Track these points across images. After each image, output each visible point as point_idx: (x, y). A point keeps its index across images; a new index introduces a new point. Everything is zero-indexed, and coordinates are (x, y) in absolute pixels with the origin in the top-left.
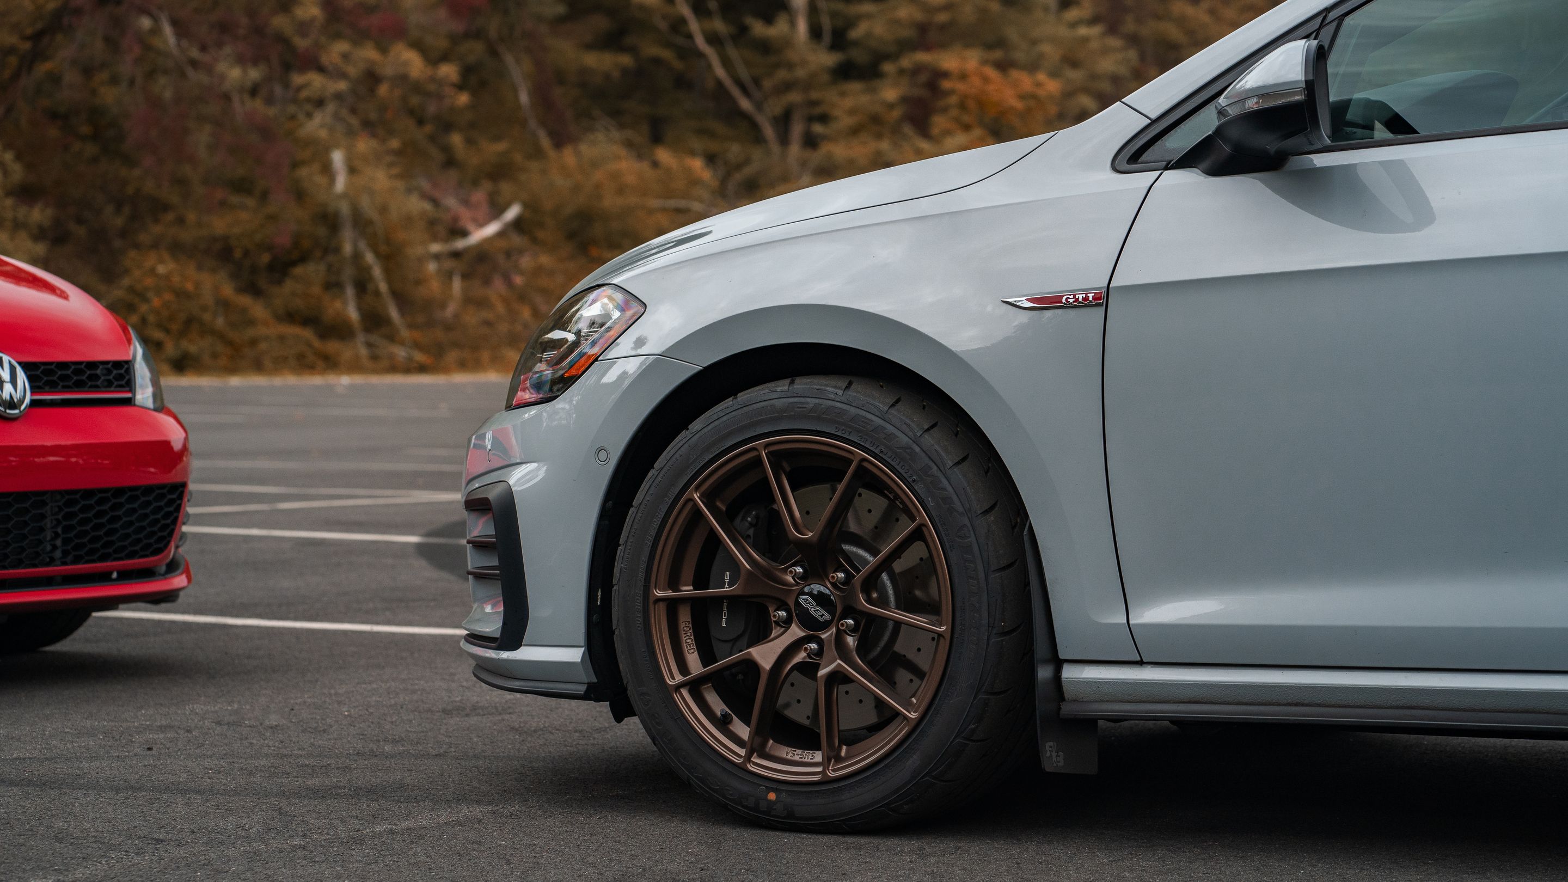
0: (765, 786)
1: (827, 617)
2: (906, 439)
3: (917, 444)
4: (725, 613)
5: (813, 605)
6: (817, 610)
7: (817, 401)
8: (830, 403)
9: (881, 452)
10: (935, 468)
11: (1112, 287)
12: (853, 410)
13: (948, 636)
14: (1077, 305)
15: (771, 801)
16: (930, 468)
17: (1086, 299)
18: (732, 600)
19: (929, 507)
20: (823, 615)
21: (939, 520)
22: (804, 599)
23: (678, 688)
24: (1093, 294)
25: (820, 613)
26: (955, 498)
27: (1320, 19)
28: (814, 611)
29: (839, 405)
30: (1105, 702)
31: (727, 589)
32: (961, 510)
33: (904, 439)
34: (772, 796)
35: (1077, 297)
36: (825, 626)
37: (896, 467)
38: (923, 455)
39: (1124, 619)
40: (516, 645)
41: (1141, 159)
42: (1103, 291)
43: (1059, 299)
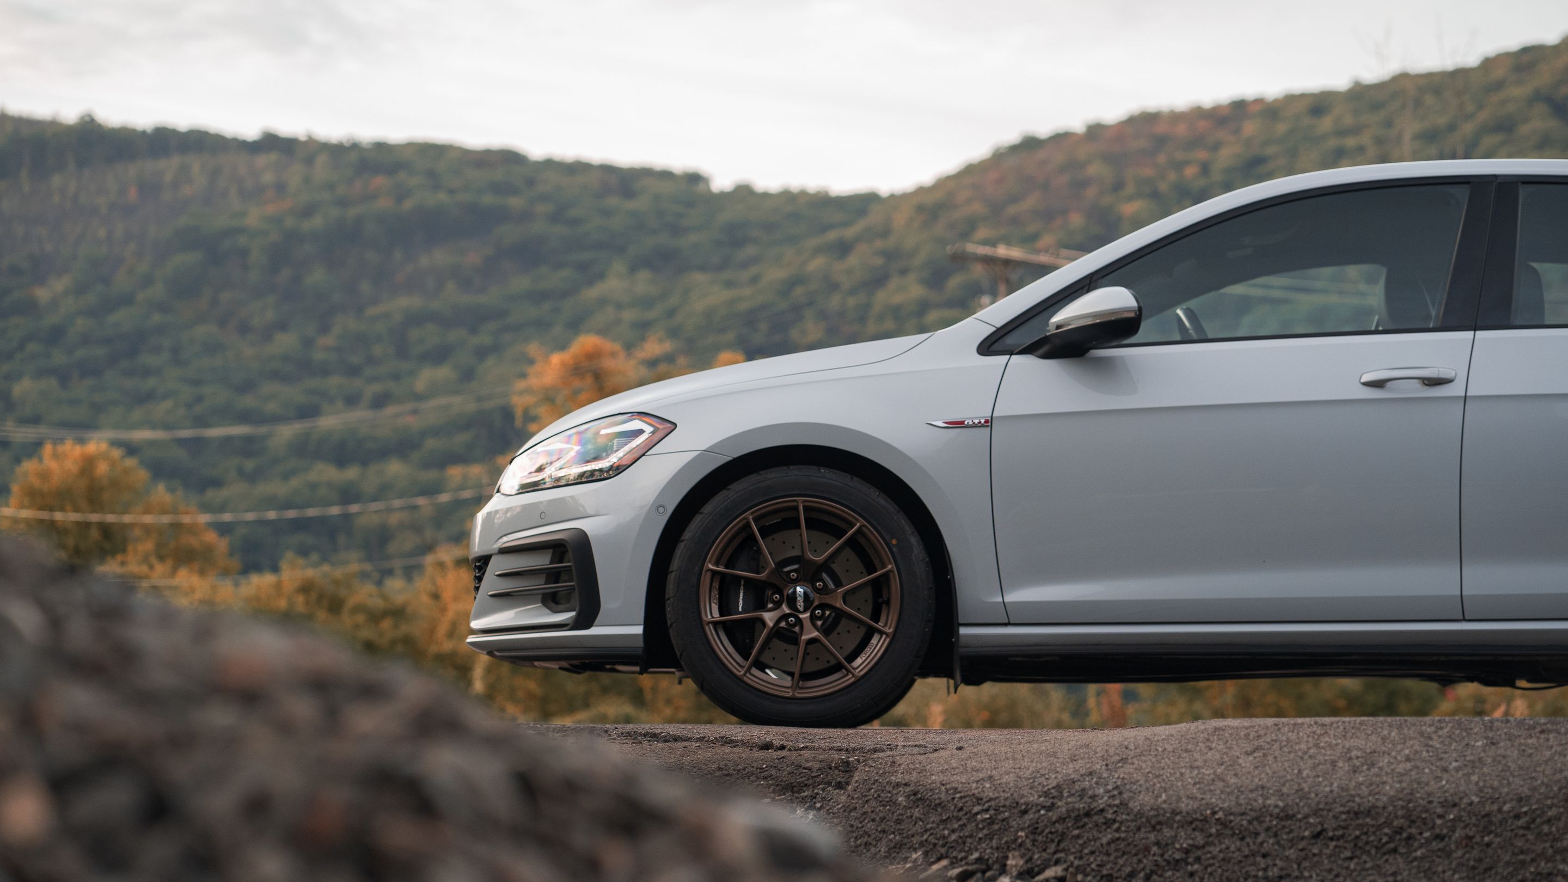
4: (741, 603)
11: (994, 417)
14: (974, 426)
17: (980, 422)
24: (983, 421)
27: (1089, 279)
35: (973, 421)
39: (1001, 600)
40: (588, 626)
41: (990, 349)
42: (990, 419)
43: (963, 423)
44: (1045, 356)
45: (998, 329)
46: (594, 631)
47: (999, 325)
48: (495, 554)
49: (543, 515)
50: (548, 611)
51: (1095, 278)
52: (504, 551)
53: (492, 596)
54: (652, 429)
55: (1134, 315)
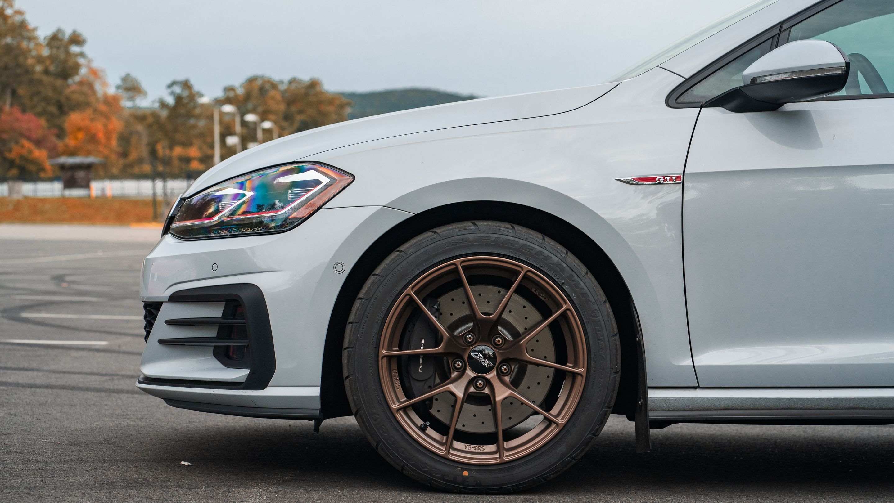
0: (460, 468)
1: (491, 365)
2: (557, 259)
3: (563, 262)
4: (421, 364)
5: (482, 358)
6: (485, 361)
7: (497, 236)
8: (506, 237)
9: (541, 266)
10: (576, 276)
11: (686, 173)
12: (521, 242)
13: (584, 375)
14: (665, 182)
15: (465, 476)
16: (573, 276)
17: (671, 178)
18: (426, 356)
19: (573, 299)
20: (488, 364)
21: (579, 307)
22: (475, 355)
23: (398, 410)
24: (676, 177)
25: (486, 363)
26: (589, 293)
27: (779, 27)
28: (483, 361)
29: (511, 238)
30: (672, 410)
31: (422, 350)
32: (593, 300)
33: (556, 259)
34: (466, 473)
35: (665, 178)
36: (489, 370)
37: (551, 275)
38: (568, 268)
39: (689, 362)
40: (263, 386)
41: (679, 101)
42: (682, 176)
43: (654, 179)
44: (737, 110)
45: (687, 80)
46: (270, 391)
47: (687, 76)
48: (166, 302)
49: (215, 267)
50: (221, 366)
51: (785, 26)
52: (177, 298)
53: (163, 342)
54: (329, 180)
55: (840, 72)
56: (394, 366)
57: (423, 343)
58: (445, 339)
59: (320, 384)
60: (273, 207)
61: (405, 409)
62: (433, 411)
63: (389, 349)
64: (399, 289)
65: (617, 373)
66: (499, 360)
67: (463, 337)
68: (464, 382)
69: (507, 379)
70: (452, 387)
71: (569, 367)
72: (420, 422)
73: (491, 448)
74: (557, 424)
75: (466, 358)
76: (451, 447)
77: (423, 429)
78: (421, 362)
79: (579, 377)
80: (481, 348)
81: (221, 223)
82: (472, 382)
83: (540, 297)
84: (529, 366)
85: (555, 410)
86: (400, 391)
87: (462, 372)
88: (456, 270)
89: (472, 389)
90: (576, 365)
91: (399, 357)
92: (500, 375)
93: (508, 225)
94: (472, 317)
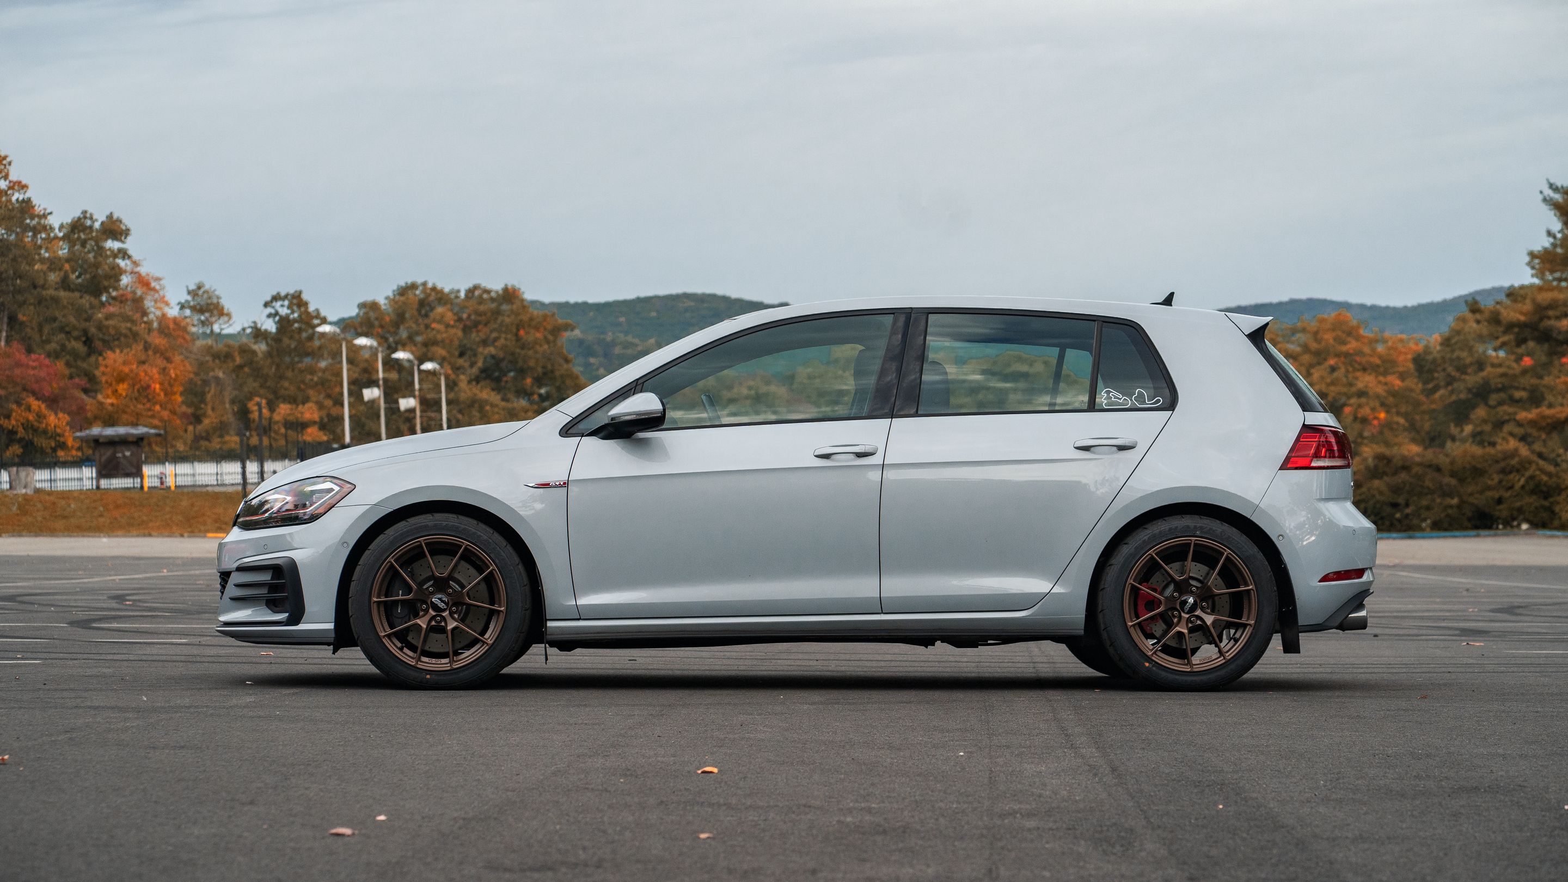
0: (425, 673)
1: (445, 607)
5: (440, 603)
7: (447, 522)
9: (476, 542)
11: (569, 480)
13: (505, 612)
14: (556, 486)
15: (427, 678)
17: (560, 484)
18: (403, 601)
19: (497, 563)
21: (501, 568)
22: (436, 601)
23: (384, 636)
24: (562, 482)
25: (442, 605)
27: (635, 383)
28: (440, 605)
30: (563, 634)
31: (400, 597)
33: (485, 537)
34: (428, 676)
35: (555, 483)
36: (444, 610)
37: (482, 547)
39: (573, 602)
40: (297, 623)
41: (568, 433)
42: (566, 481)
43: (548, 484)
44: (604, 438)
45: (573, 418)
46: (302, 627)
47: (573, 416)
48: (234, 572)
49: (266, 546)
50: (270, 611)
51: (640, 382)
52: (240, 569)
53: (232, 599)
54: (339, 488)
55: (660, 415)
56: (382, 609)
57: (400, 593)
58: (414, 590)
59: (333, 621)
60: (304, 506)
61: (389, 636)
62: (409, 638)
63: (379, 597)
64: (384, 558)
65: (526, 610)
66: (450, 604)
67: (427, 588)
68: (427, 618)
69: (456, 616)
70: (418, 621)
71: (496, 607)
72: (399, 645)
73: (446, 660)
74: (487, 644)
75: (429, 603)
76: (419, 660)
77: (401, 649)
78: (400, 606)
79: (502, 613)
80: (440, 596)
81: (270, 518)
82: (433, 618)
83: (477, 562)
84: (472, 607)
85: (487, 636)
86: (386, 625)
87: (426, 611)
88: (421, 546)
89: (433, 623)
90: (500, 606)
91: (385, 602)
92: (451, 614)
93: (455, 516)
94: (432, 577)
